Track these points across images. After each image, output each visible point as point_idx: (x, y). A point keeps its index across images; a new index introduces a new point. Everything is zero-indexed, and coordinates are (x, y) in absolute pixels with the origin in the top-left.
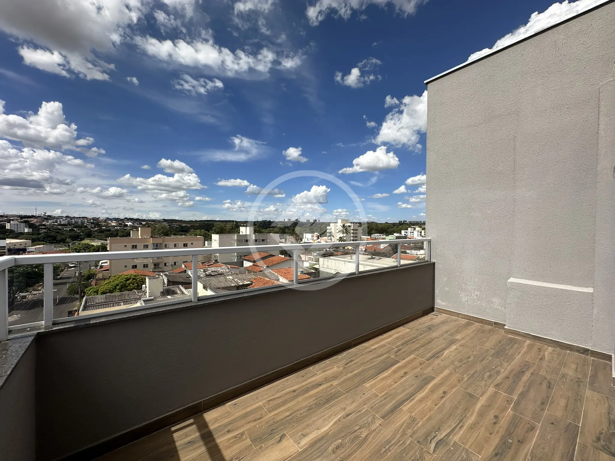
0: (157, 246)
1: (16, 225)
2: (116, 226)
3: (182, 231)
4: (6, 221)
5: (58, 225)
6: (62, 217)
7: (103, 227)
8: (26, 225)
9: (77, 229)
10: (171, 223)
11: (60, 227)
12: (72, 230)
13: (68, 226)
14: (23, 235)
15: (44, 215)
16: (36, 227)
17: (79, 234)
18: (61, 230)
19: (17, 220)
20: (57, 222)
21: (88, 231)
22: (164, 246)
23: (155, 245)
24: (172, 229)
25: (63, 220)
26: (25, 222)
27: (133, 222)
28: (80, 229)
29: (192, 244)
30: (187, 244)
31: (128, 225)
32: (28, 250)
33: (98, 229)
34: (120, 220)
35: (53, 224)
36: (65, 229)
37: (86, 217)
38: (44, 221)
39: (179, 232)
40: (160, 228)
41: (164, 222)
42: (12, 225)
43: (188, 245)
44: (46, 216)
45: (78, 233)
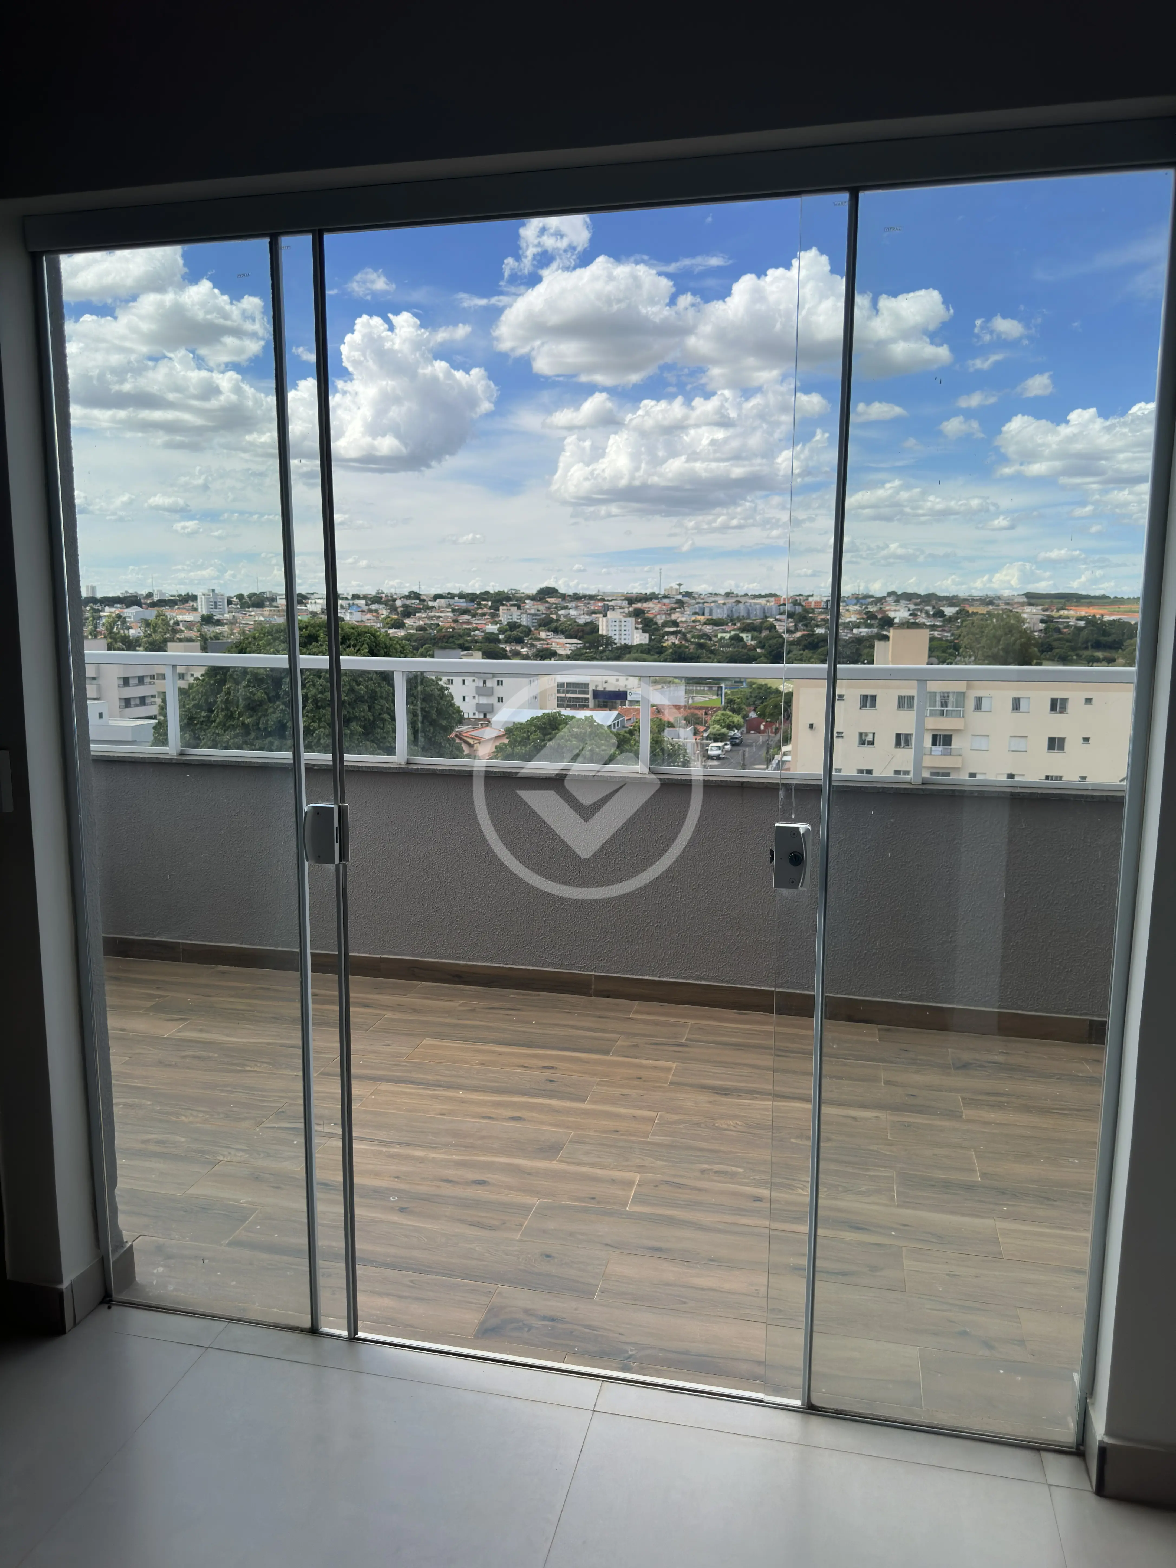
0: (944, 704)
1: (617, 624)
2: (858, 626)
3: (1098, 646)
4: (600, 613)
5: (705, 624)
6: (716, 594)
7: (818, 626)
8: (637, 623)
9: (750, 635)
10: (1058, 610)
11: (708, 629)
12: (737, 639)
13: (727, 625)
14: (630, 653)
15: (677, 589)
16: (657, 629)
17: (751, 653)
18: (711, 640)
19: (621, 608)
20: (703, 614)
21: (775, 641)
22: (971, 703)
23: (938, 698)
24: (1056, 636)
25: (718, 606)
26: (638, 613)
27: (912, 607)
28: (756, 634)
29: (1088, 701)
30: (1064, 701)
31: (896, 621)
32: (629, 698)
33: (803, 636)
34: (871, 603)
35: (693, 618)
36: (720, 635)
37: (774, 595)
38: (675, 609)
39: (1086, 648)
40: (999, 632)
41: (1030, 604)
42: (610, 624)
43: (1070, 706)
44: (680, 593)
45: (750, 650)
